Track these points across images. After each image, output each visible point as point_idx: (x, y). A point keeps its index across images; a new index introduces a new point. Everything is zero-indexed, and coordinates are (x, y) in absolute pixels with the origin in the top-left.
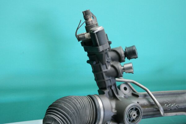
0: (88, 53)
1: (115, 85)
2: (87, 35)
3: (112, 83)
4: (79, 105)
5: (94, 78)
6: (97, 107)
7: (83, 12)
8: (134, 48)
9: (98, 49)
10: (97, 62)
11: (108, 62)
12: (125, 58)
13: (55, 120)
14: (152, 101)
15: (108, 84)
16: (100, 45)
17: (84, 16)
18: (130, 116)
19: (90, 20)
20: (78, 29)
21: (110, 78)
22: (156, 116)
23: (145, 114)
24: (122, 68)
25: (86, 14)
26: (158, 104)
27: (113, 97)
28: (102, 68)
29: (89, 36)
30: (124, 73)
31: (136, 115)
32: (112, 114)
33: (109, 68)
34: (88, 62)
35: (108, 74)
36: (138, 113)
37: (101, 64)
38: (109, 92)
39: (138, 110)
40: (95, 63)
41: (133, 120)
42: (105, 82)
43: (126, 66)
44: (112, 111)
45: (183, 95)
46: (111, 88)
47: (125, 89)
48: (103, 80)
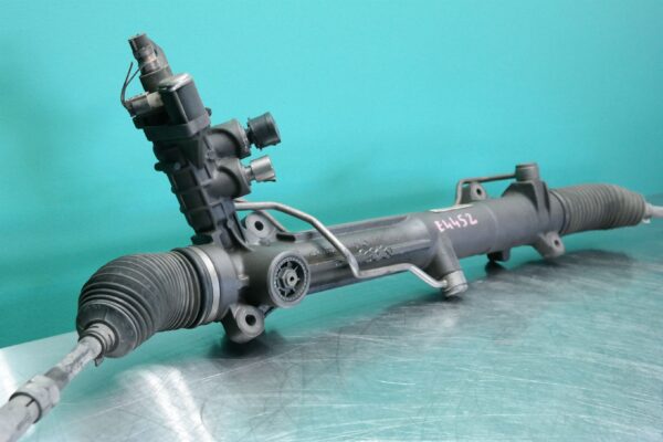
0: (154, 143)
1: (234, 217)
2: (152, 98)
3: (228, 212)
4: (158, 272)
5: (177, 205)
6: (202, 272)
7: (131, 43)
8: (268, 120)
9: (186, 131)
10: (184, 163)
11: (210, 161)
12: (249, 147)
13: (112, 310)
14: (328, 245)
15: (218, 215)
16: (190, 119)
17: (134, 52)
18: (282, 283)
19: (151, 59)
20: (125, 85)
21: (221, 200)
22: (342, 282)
23: (315, 280)
24: (248, 170)
25: (138, 46)
26: (343, 248)
27: (235, 246)
28: (199, 179)
29: (157, 100)
30: (254, 182)
31: (296, 279)
32: (240, 286)
33: (216, 175)
34: (158, 167)
35: (215, 191)
36: (300, 273)
37: (194, 168)
38: (221, 236)
39: (300, 267)
40: (177, 167)
41: (292, 293)
42: (208, 212)
43: (255, 165)
44: (237, 278)
45: (398, 224)
46: (225, 226)
47: (259, 226)
48: (204, 208)
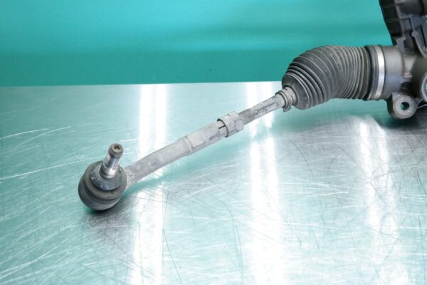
1: (421, 28)
3: (414, 25)
15: (405, 26)
21: (410, 16)
35: (406, 9)
38: (405, 42)
42: (398, 23)
44: (403, 75)
46: (410, 35)
48: (395, 19)
